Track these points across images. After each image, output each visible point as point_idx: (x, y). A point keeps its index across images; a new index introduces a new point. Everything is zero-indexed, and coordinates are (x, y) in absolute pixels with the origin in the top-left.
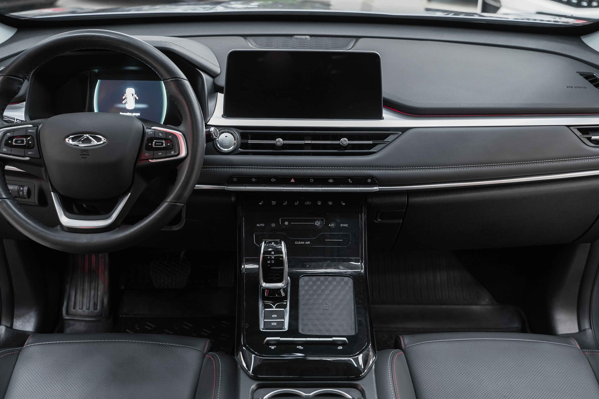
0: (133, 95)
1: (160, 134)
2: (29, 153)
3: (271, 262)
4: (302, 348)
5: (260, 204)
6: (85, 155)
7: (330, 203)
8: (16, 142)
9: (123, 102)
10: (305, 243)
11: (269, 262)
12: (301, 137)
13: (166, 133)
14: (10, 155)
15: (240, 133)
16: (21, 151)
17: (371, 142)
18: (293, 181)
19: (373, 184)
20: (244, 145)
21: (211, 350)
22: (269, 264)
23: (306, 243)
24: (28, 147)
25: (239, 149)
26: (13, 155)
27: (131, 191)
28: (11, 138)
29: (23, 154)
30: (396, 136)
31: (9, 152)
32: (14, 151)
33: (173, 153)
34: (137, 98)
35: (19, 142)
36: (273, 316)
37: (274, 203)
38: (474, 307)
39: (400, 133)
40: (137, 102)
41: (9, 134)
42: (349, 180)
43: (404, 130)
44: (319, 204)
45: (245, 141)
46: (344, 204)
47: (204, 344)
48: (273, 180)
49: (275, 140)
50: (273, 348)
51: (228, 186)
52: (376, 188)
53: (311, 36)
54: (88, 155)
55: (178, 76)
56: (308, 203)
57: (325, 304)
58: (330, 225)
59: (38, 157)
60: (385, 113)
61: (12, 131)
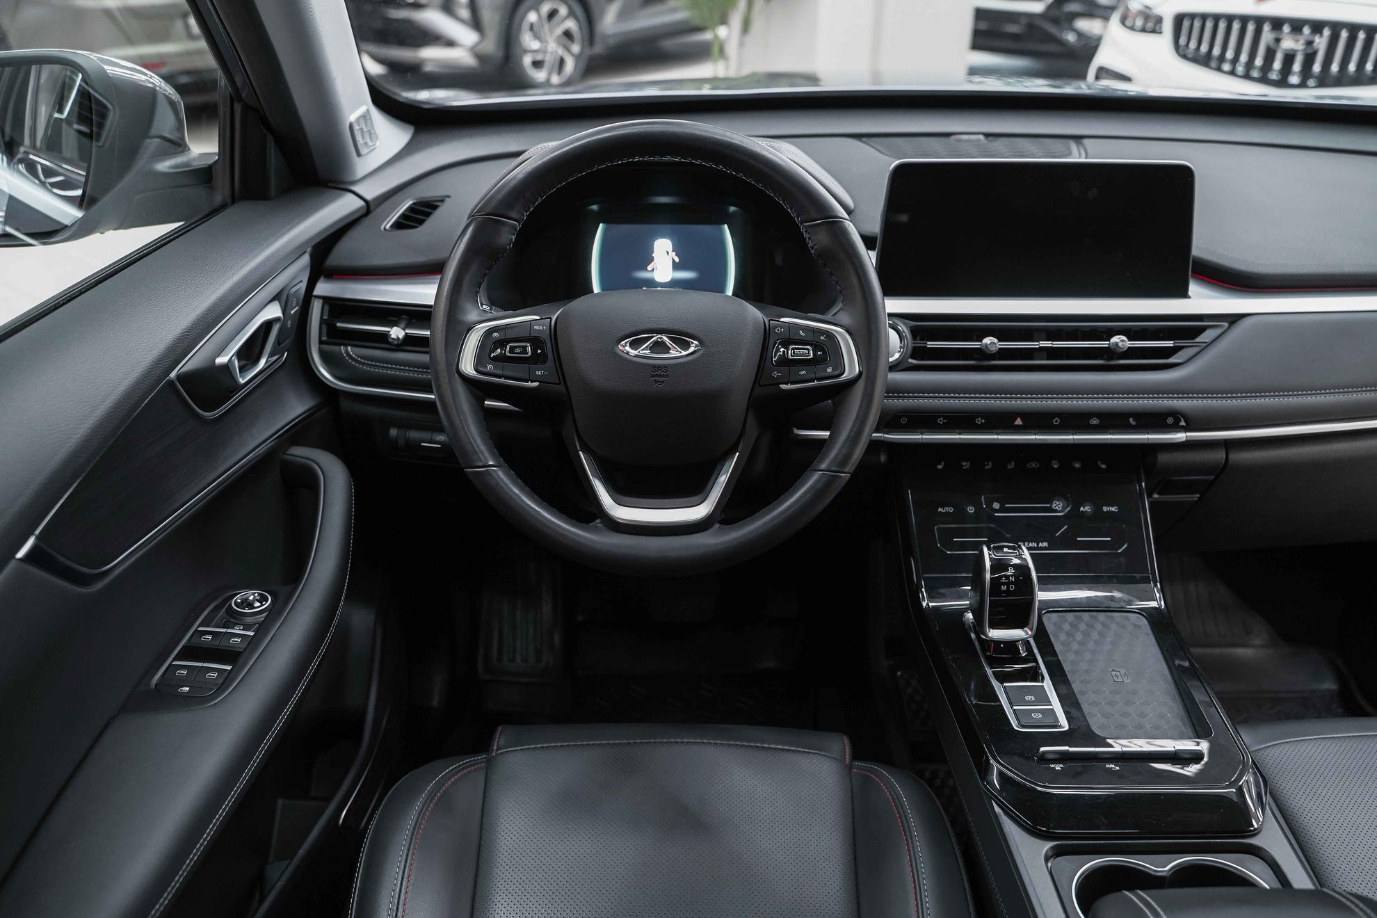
0: (668, 253)
1: (801, 332)
2: (539, 373)
3: (1008, 587)
4: (1118, 768)
5: (940, 467)
6: (660, 376)
7: (1077, 465)
8: (512, 350)
9: (649, 268)
10: (1038, 544)
11: (1004, 588)
12: (1028, 335)
13: (814, 330)
14: (500, 377)
15: (911, 327)
16: (520, 370)
17: (1170, 344)
18: (1019, 422)
19: (1175, 427)
20: (918, 352)
21: (856, 756)
22: (1004, 592)
23: (1040, 545)
24: (537, 360)
25: (910, 360)
26: (506, 378)
27: (739, 449)
28: (501, 343)
29: (526, 376)
30: (1218, 331)
31: (499, 372)
32: (510, 369)
33: (829, 370)
34: (677, 260)
35: (518, 350)
36: (1026, 698)
37: (966, 465)
38: (1241, 651)
39: (1226, 324)
40: (676, 267)
41: (496, 335)
42: (1131, 420)
43: (1234, 319)
44: (1056, 466)
45: (920, 344)
46: (1104, 466)
47: (841, 745)
48: (979, 421)
49: (981, 341)
50: (1058, 768)
51: (888, 434)
52: (1181, 436)
53: (987, 135)
54: (667, 376)
55: (832, 214)
56: (1034, 465)
57: (1113, 670)
58: (1082, 509)
59: (558, 382)
60: (1194, 288)
61: (502, 329)
